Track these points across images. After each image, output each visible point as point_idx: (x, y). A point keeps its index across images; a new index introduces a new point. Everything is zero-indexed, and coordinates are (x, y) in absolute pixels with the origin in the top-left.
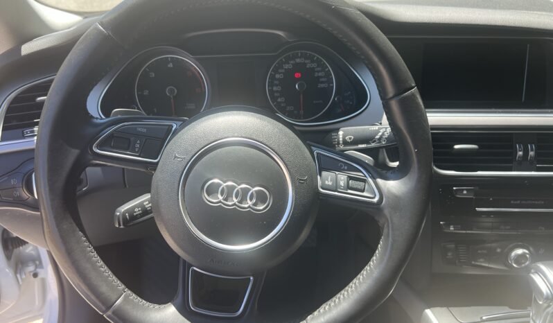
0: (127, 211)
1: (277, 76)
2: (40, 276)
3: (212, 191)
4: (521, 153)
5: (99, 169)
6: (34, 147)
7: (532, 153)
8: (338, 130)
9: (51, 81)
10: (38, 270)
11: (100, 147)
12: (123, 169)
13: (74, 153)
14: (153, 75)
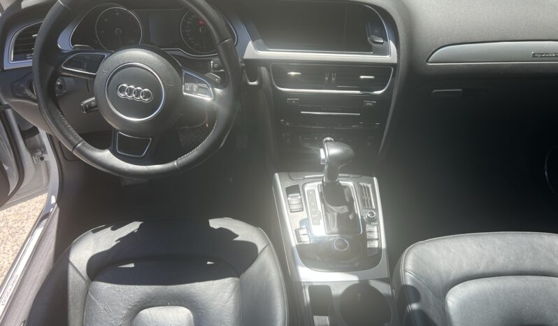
0: (87, 103)
1: (188, 22)
2: (45, 160)
3: (122, 90)
4: (327, 78)
5: (72, 79)
6: (31, 65)
7: (333, 79)
8: (211, 60)
9: (41, 24)
10: (43, 155)
11: (65, 66)
12: (87, 80)
13: (52, 69)
14: (106, 20)
